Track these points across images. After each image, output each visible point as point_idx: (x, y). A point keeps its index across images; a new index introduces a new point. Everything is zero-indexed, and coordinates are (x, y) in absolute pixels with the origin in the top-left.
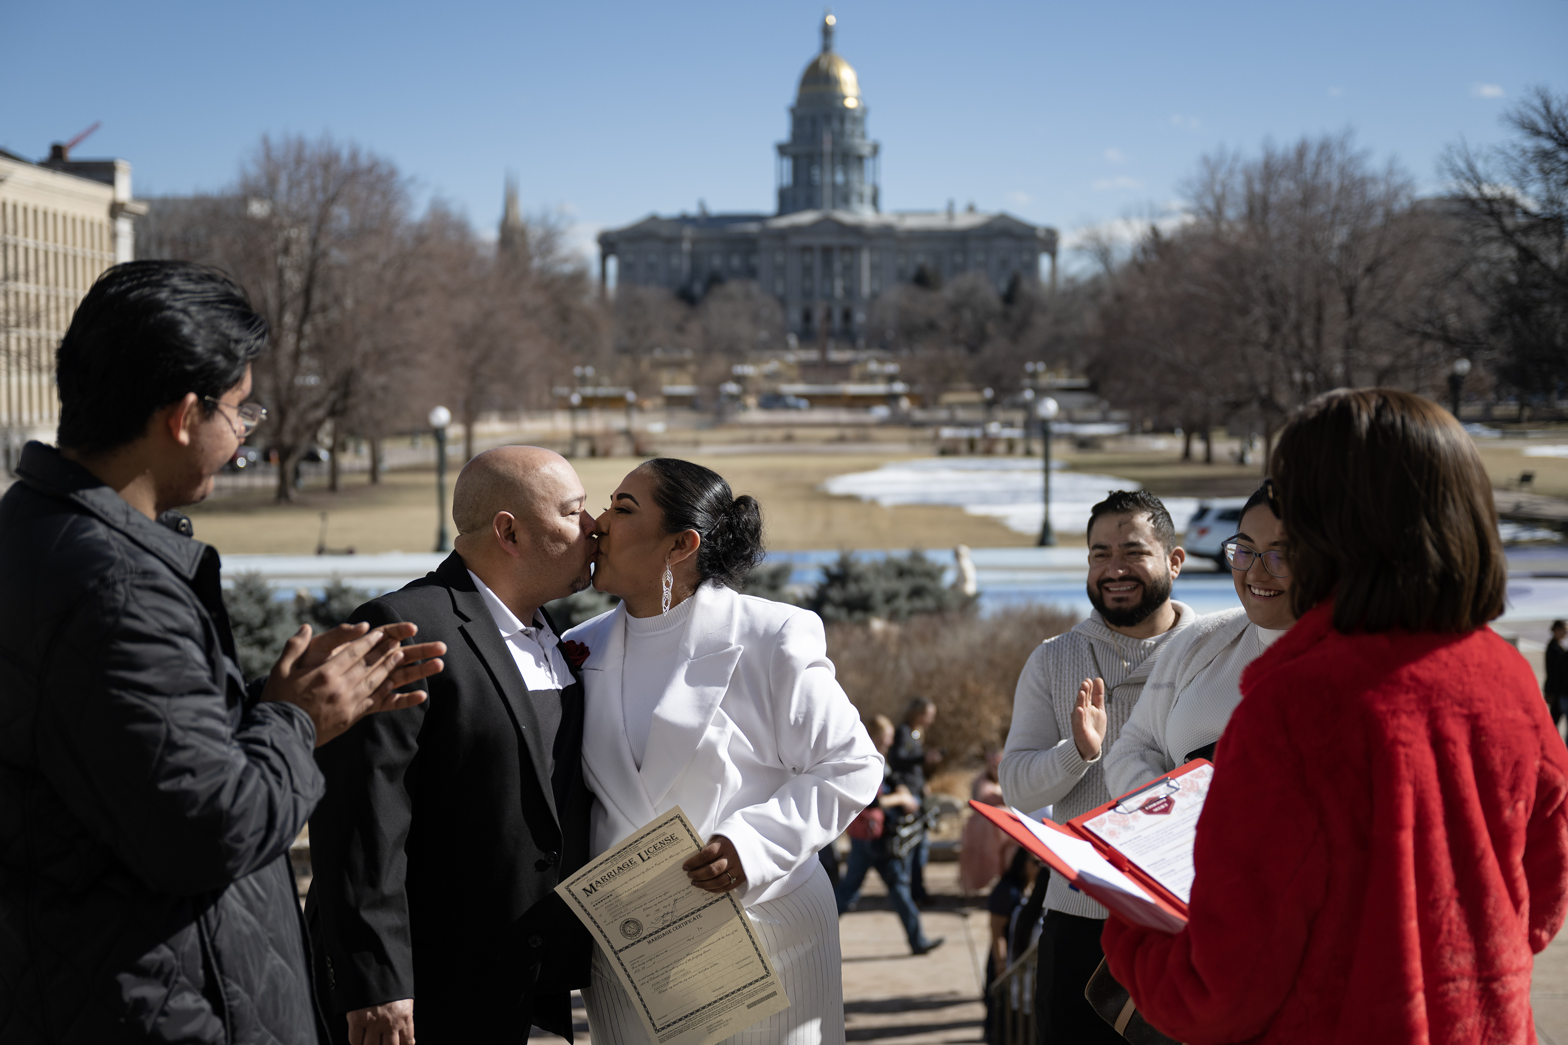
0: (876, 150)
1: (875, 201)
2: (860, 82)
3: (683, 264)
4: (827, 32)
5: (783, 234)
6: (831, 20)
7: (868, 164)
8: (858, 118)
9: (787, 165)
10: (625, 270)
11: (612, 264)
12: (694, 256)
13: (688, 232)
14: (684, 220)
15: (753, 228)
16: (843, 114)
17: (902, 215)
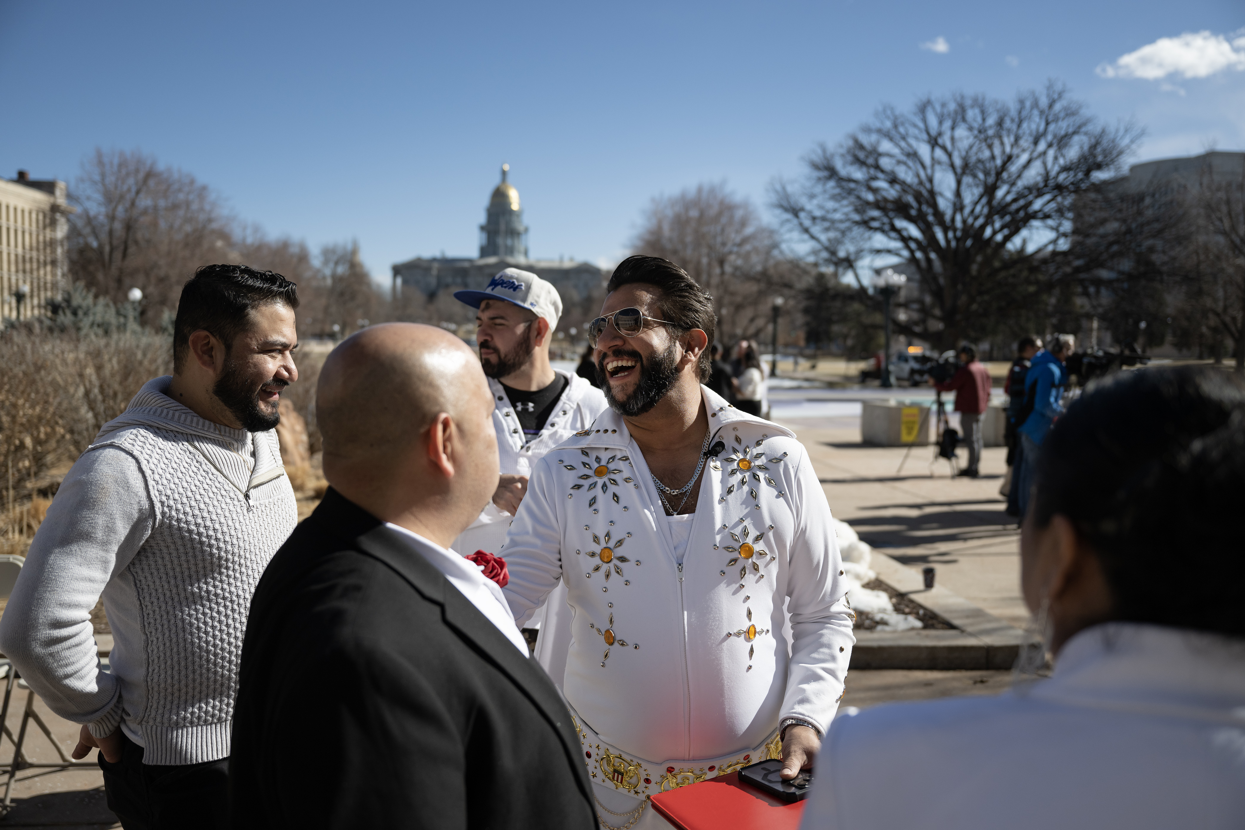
0: (527, 230)
1: (526, 253)
2: (521, 197)
3: (433, 281)
4: (504, 173)
5: (481, 268)
6: (506, 167)
7: (523, 237)
8: (518, 214)
9: (484, 236)
10: (405, 282)
11: (399, 281)
12: (439, 277)
13: (436, 265)
14: (434, 260)
15: (466, 265)
16: (511, 212)
17: (539, 260)
